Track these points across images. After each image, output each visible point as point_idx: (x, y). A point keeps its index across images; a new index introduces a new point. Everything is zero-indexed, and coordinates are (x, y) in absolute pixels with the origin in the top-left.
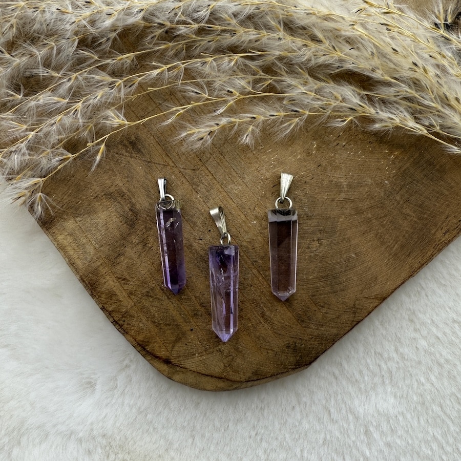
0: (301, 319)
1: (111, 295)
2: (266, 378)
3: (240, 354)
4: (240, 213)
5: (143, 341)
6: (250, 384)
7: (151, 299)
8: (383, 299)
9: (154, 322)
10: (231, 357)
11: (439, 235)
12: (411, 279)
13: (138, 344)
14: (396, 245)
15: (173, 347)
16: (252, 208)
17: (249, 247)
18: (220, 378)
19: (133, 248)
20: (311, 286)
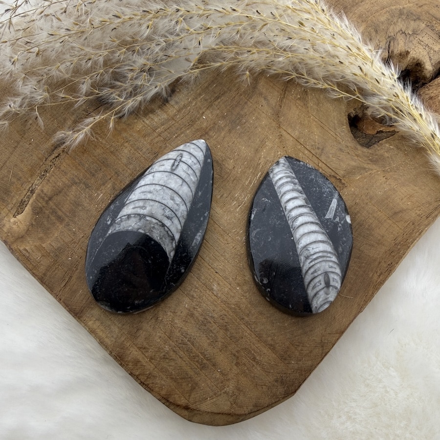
0: (284, 357)
1: (137, 362)
2: (264, 408)
3: (242, 393)
4: (226, 283)
5: (166, 395)
6: (252, 415)
7: (167, 361)
8: (342, 333)
9: (172, 378)
10: (235, 396)
11: (375, 277)
12: (361, 315)
13: (163, 397)
14: (345, 290)
15: (190, 396)
16: (233, 277)
17: (237, 308)
18: (230, 414)
19: (148, 322)
20: (288, 331)
